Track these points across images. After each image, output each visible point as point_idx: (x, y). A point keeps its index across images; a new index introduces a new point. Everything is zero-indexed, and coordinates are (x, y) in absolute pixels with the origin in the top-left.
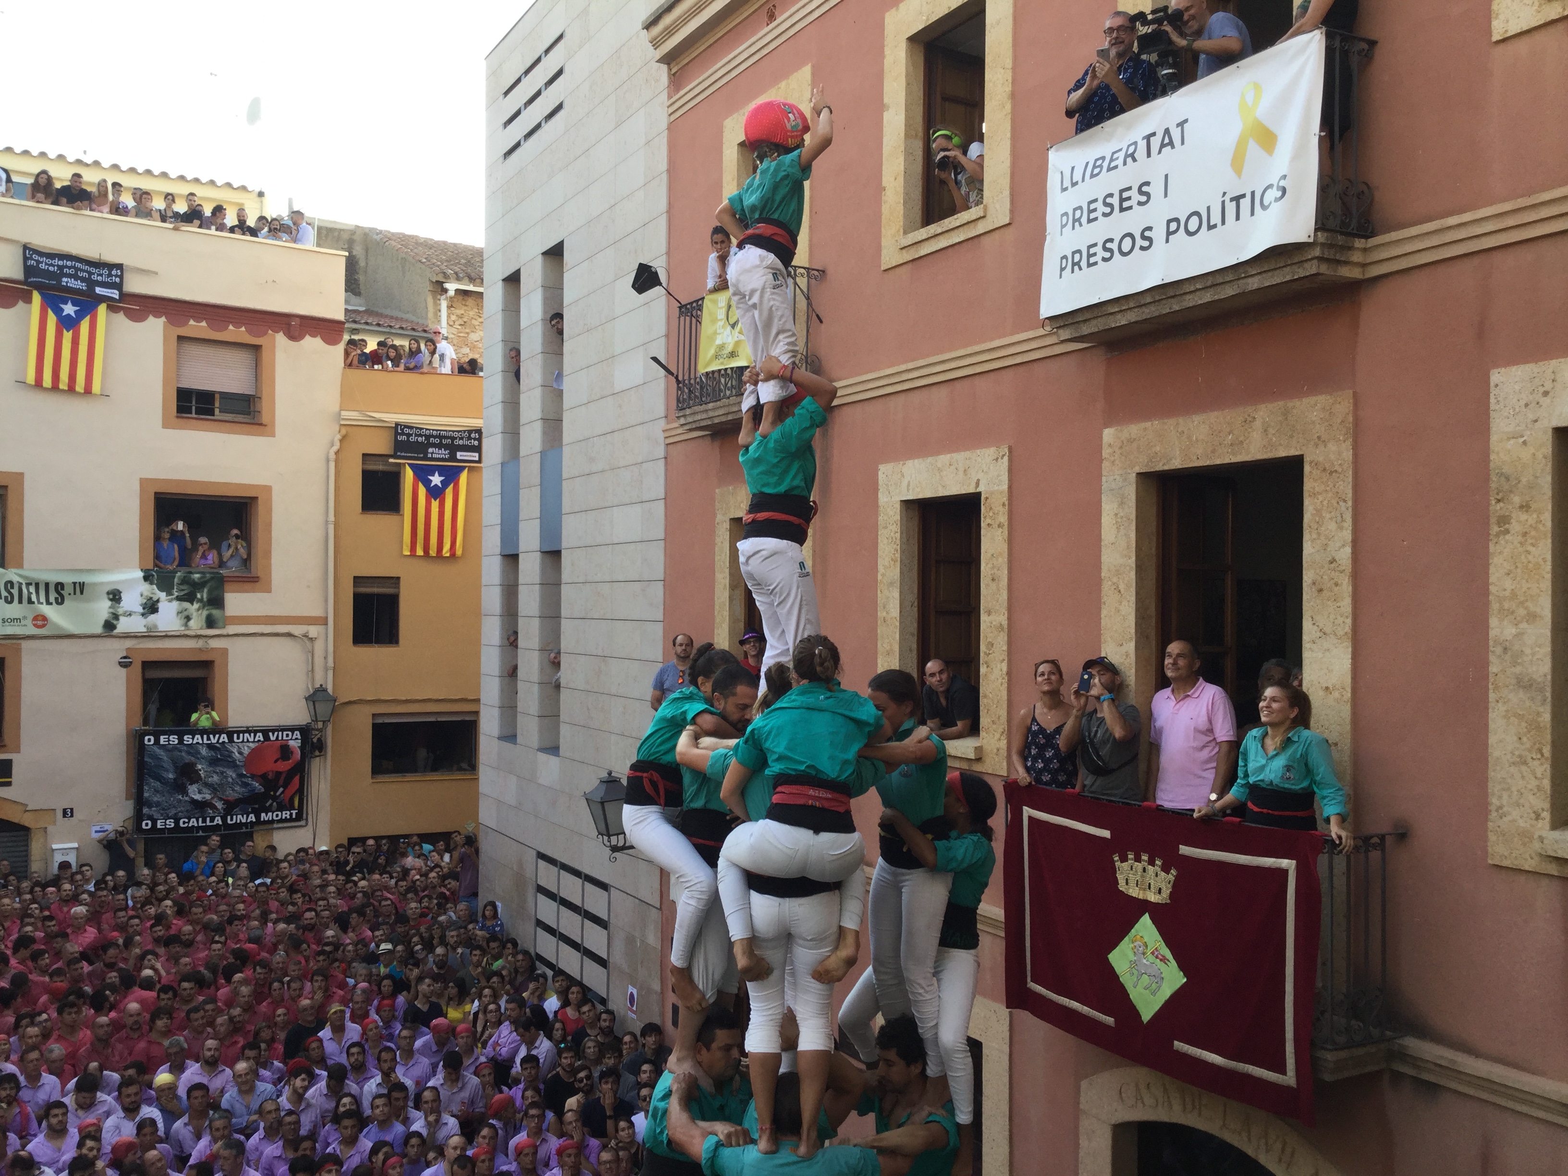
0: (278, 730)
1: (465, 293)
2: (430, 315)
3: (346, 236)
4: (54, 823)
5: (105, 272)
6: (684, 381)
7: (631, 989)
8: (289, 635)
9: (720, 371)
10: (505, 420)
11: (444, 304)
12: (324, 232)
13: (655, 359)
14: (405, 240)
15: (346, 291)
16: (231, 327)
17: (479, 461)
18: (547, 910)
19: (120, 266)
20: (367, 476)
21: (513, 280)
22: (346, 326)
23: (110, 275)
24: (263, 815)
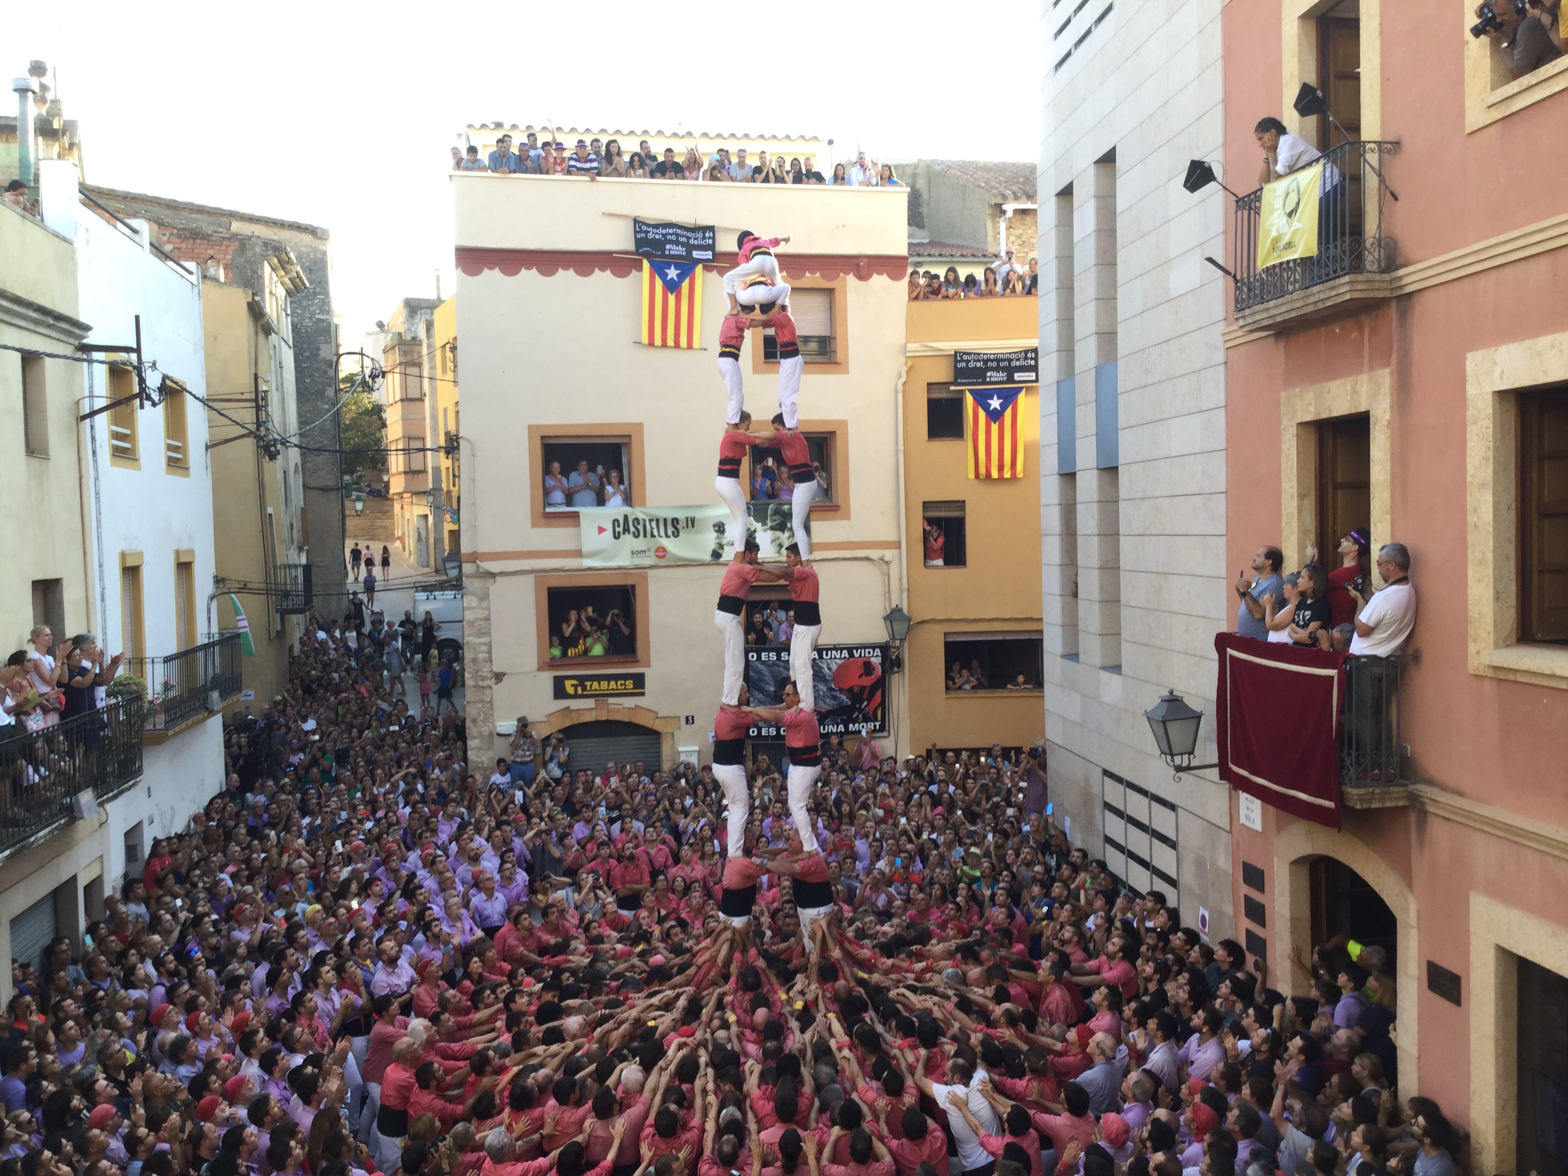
0: (860, 648)
1: (1024, 212)
2: (990, 239)
3: (909, 171)
4: (679, 728)
5: (700, 235)
6: (1242, 279)
7: (1202, 911)
8: (868, 559)
9: (1281, 264)
10: (1060, 338)
11: (1003, 225)
13: (1210, 260)
14: (964, 167)
15: (909, 224)
16: (808, 274)
17: (1037, 381)
18: (1115, 827)
19: (712, 229)
20: (933, 404)
21: (1066, 193)
22: (910, 260)
23: (704, 238)
24: (851, 726)
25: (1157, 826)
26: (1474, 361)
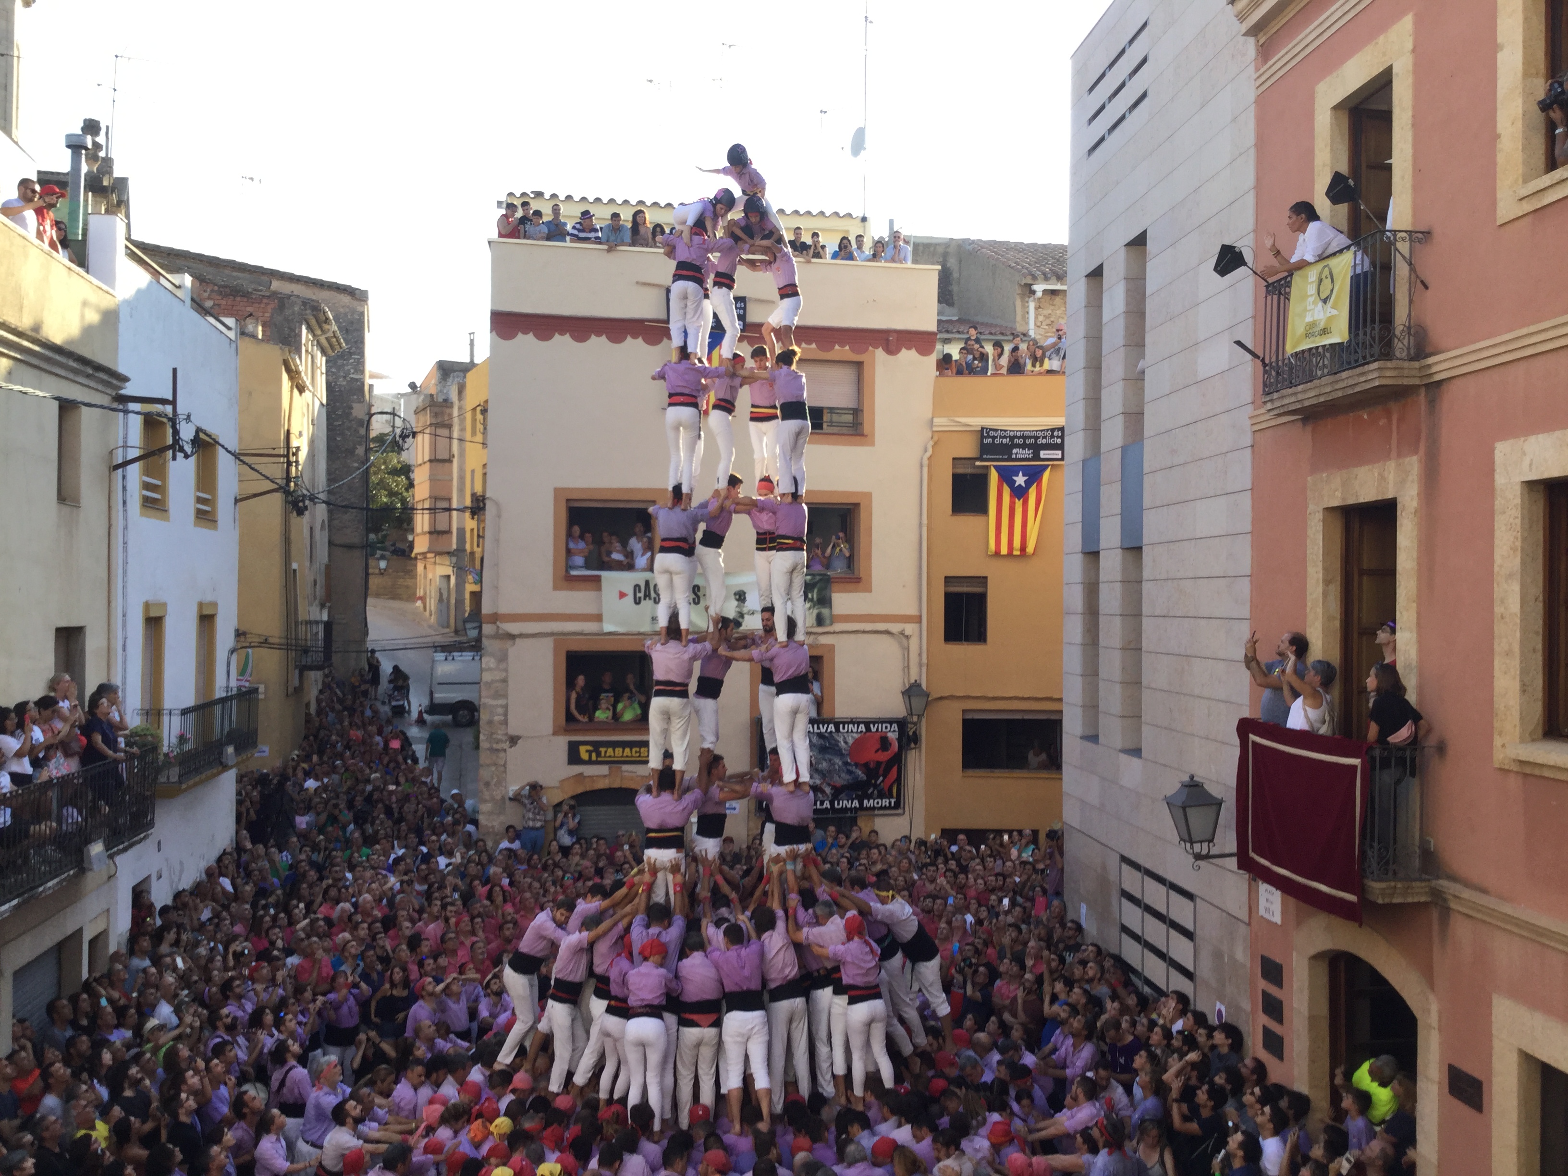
0: (878, 723)
1: (1054, 292)
2: (1019, 318)
3: (940, 250)
6: (1271, 363)
7: (1219, 1005)
8: (887, 632)
9: (1310, 349)
10: (1087, 417)
11: (1032, 305)
12: (921, 248)
13: (1239, 343)
14: (994, 245)
15: (939, 302)
16: (837, 347)
17: (1062, 459)
18: (1132, 916)
20: (957, 479)
21: (1097, 274)
22: (938, 336)
24: (866, 801)
25: (1174, 916)
26: (1502, 450)
